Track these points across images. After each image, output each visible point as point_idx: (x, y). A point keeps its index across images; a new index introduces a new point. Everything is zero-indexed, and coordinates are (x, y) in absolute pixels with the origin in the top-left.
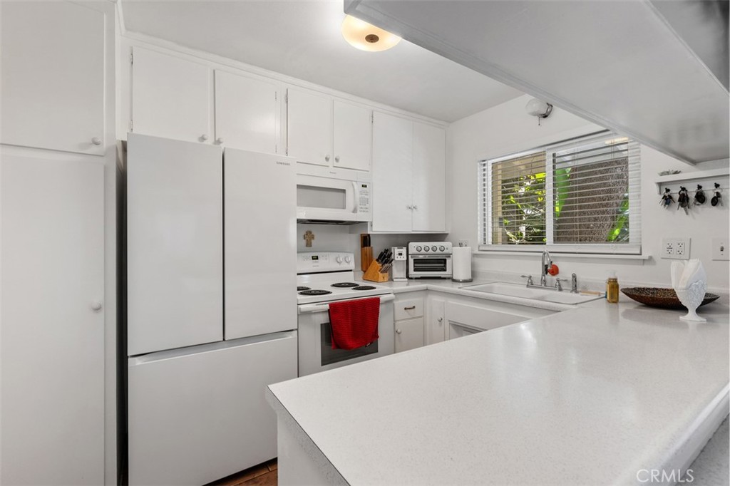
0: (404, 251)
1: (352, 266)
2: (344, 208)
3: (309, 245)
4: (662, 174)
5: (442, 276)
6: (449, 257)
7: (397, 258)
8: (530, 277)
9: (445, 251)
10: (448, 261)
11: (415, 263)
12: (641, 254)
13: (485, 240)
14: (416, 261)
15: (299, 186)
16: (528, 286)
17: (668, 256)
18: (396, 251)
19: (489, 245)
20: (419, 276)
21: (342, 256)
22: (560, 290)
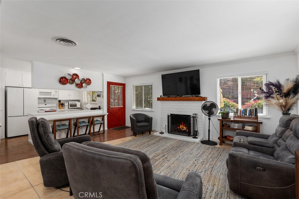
0: (67, 103)
1: (55, 106)
2: (51, 95)
3: (45, 102)
5: (76, 108)
7: (65, 104)
14: (70, 105)
15: (40, 92)
18: (65, 103)
20: (71, 108)
21: (52, 104)
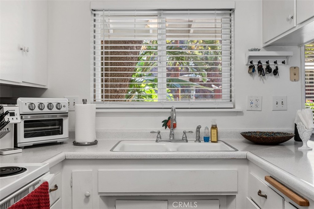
0: (16, 109)
4: (252, 50)
5: (59, 141)
6: (67, 116)
8: (159, 133)
9: (63, 110)
10: (66, 122)
11: (25, 126)
12: (234, 108)
13: (95, 97)
14: (27, 124)
16: (157, 141)
17: (250, 109)
19: (99, 103)
20: (31, 144)
22: (187, 141)
